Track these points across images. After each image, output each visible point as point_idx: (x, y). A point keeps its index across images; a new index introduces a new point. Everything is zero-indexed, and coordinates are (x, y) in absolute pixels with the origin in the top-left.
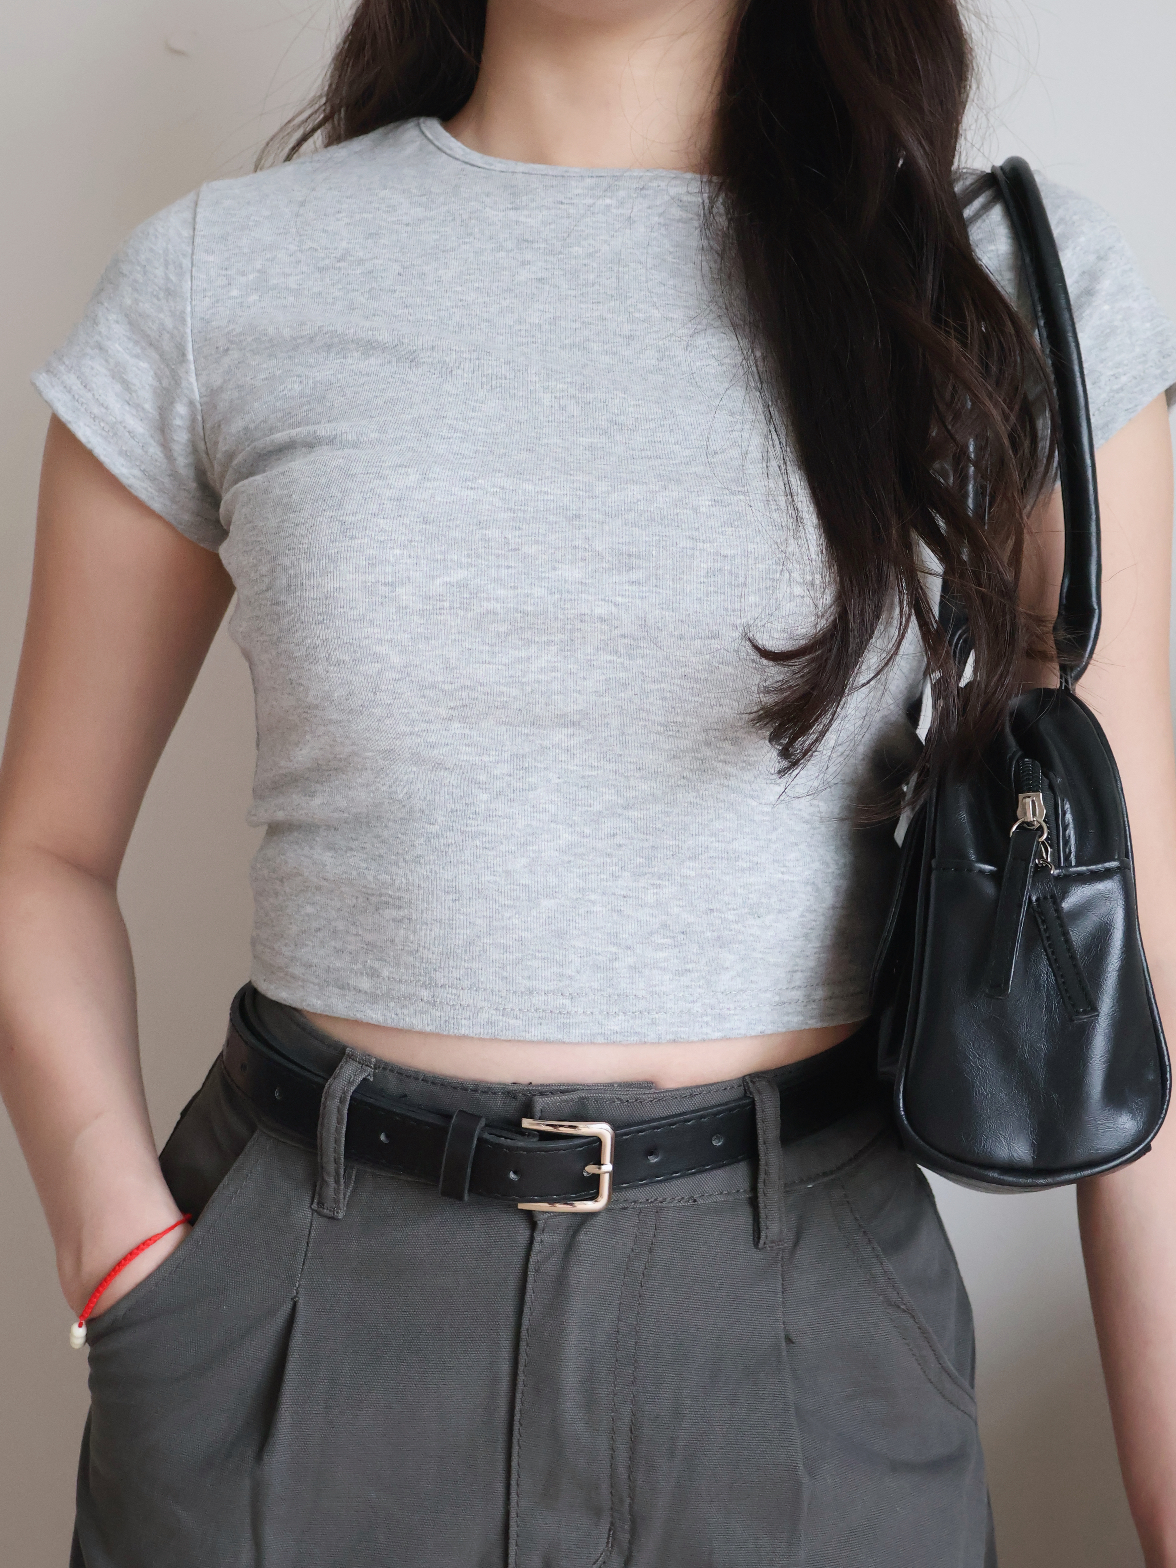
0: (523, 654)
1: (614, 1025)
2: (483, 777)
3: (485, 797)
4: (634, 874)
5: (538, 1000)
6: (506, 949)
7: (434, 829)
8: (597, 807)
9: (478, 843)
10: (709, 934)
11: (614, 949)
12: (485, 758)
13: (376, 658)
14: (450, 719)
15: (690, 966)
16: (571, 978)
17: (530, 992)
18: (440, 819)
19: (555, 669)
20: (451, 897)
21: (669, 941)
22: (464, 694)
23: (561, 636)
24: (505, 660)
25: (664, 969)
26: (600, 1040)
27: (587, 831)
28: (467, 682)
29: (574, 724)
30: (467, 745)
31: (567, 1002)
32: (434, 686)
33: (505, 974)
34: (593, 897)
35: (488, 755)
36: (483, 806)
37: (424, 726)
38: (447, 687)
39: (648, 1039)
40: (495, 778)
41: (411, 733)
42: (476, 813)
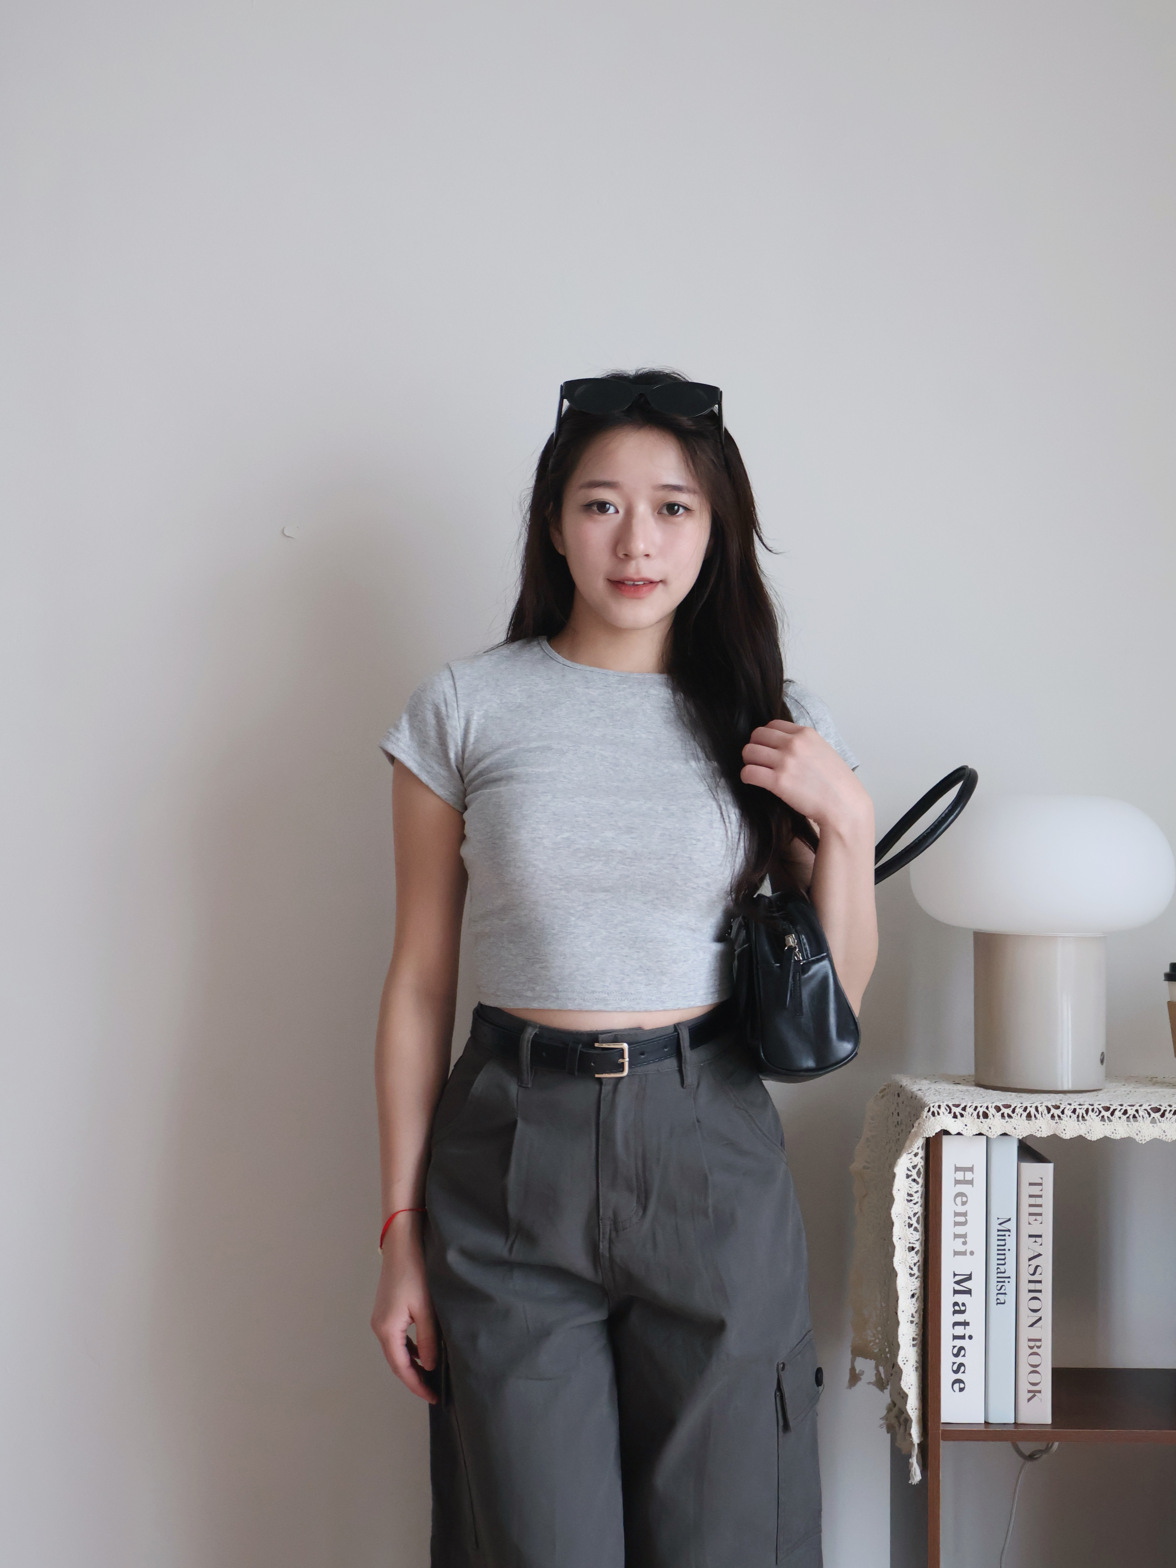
0: (590, 864)
1: (625, 1004)
2: (572, 911)
3: (573, 919)
4: (629, 948)
5: (596, 995)
6: (583, 976)
7: (553, 931)
8: (615, 922)
9: (572, 936)
10: (657, 970)
11: (622, 976)
12: (574, 904)
13: (534, 866)
14: (561, 889)
15: (650, 982)
16: (607, 987)
17: (593, 992)
18: (557, 928)
19: (601, 870)
20: (563, 957)
21: (642, 973)
22: (567, 880)
23: (603, 858)
24: (583, 867)
25: (641, 983)
26: (619, 1010)
27: (612, 931)
28: (568, 875)
29: (608, 891)
30: (567, 899)
31: (606, 995)
32: (555, 877)
33: (584, 986)
34: (614, 956)
35: (575, 903)
36: (573, 923)
37: (550, 892)
38: (560, 877)
39: (636, 1010)
40: (578, 911)
41: (546, 895)
42: (571, 925)
